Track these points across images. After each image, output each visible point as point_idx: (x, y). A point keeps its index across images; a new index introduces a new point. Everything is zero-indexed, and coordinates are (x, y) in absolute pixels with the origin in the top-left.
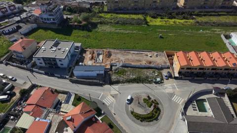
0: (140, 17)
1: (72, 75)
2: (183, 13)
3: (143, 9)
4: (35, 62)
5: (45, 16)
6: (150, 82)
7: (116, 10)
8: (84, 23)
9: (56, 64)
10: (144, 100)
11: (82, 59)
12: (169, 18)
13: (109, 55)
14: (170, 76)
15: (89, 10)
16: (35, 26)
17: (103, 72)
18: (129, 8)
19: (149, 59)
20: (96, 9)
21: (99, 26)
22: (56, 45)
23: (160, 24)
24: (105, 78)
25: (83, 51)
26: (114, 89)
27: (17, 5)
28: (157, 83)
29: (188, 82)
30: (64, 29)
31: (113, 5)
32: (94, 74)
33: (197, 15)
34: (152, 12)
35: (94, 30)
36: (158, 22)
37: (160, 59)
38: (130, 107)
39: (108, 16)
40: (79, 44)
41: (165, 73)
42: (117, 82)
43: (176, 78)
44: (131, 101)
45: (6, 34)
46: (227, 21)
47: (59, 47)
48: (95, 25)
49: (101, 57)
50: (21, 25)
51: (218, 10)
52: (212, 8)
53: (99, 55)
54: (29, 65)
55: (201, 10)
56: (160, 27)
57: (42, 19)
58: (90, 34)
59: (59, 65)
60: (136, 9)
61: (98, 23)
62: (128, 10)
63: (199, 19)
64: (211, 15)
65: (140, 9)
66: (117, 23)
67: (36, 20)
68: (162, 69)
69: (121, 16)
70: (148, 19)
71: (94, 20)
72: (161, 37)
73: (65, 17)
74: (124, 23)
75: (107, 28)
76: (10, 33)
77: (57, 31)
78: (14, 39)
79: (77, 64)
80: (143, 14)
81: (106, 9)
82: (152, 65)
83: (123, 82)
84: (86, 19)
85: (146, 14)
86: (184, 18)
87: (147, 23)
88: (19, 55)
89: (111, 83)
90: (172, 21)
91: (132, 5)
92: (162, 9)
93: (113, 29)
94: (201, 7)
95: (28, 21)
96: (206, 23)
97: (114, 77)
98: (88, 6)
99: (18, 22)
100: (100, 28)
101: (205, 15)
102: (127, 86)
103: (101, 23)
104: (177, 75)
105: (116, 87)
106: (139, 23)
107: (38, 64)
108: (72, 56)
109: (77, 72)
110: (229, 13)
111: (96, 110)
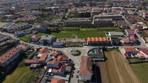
0: (77, 28)
1: (53, 45)
2: (93, 26)
3: (78, 25)
4: (40, 42)
5: (42, 28)
6: (78, 47)
7: (68, 26)
8: (55, 30)
9: (47, 42)
10: (76, 51)
11: (56, 41)
12: (88, 28)
13: (65, 40)
14: (85, 45)
15: (57, 26)
16: (37, 31)
17: (63, 44)
18: (73, 25)
19: (79, 40)
20: (60, 25)
21: (61, 31)
22: (47, 36)
23: (84, 30)
24: (64, 46)
25: (56, 39)
26: (67, 49)
27: (30, 25)
28: (81, 47)
29: (91, 46)
30: (48, 32)
31: (67, 24)
32: (60, 44)
33: (99, 27)
34: (81, 26)
35: (59, 33)
36: (84, 29)
37: (83, 40)
38: (71, 53)
39: (65, 28)
40: (54, 36)
41: (84, 44)
42: (68, 47)
43: (87, 45)
44: (72, 51)
45: (27, 34)
46: (110, 29)
47: (48, 37)
48: (60, 31)
49: (62, 40)
50: (33, 31)
51: (107, 25)
52: (105, 24)
53: (61, 40)
54: (38, 43)
55: (100, 25)
56: (84, 31)
57: (40, 29)
58: (58, 34)
59: (48, 43)
60: (75, 25)
61: (61, 30)
62: (72, 25)
63: (99, 28)
64: (104, 27)
65: (77, 25)
66: (68, 30)
67: (38, 29)
68: (83, 43)
69: (70, 28)
70: (80, 28)
71: (59, 29)
72: (84, 34)
73: (48, 28)
74: (71, 30)
75: (64, 32)
76: (29, 34)
77: (46, 33)
78: (31, 35)
79: (54, 42)
80: (78, 27)
81: (64, 25)
82: (80, 42)
83: (70, 47)
84: (56, 29)
85: (80, 27)
86: (94, 28)
87: (79, 30)
88: (34, 40)
89: (66, 47)
90: (89, 29)
91: (74, 24)
92: (85, 25)
93: (67, 32)
94: (101, 24)
95: (35, 30)
96: (101, 29)
97: (66, 46)
98: (57, 24)
99: (31, 30)
100: (62, 32)
101: (102, 27)
102: (71, 48)
103: (62, 30)
104: (88, 44)
105: (67, 48)
106: (76, 30)
107: (41, 42)
108: (52, 40)
109: (54, 44)
110: (111, 26)
111: (61, 54)
